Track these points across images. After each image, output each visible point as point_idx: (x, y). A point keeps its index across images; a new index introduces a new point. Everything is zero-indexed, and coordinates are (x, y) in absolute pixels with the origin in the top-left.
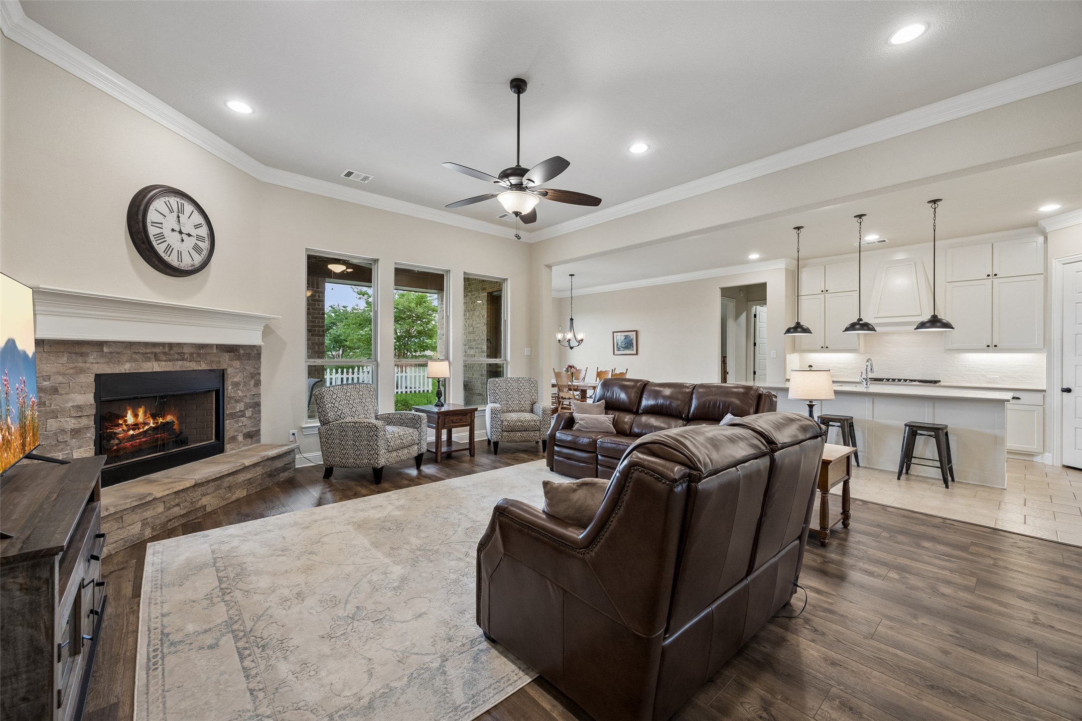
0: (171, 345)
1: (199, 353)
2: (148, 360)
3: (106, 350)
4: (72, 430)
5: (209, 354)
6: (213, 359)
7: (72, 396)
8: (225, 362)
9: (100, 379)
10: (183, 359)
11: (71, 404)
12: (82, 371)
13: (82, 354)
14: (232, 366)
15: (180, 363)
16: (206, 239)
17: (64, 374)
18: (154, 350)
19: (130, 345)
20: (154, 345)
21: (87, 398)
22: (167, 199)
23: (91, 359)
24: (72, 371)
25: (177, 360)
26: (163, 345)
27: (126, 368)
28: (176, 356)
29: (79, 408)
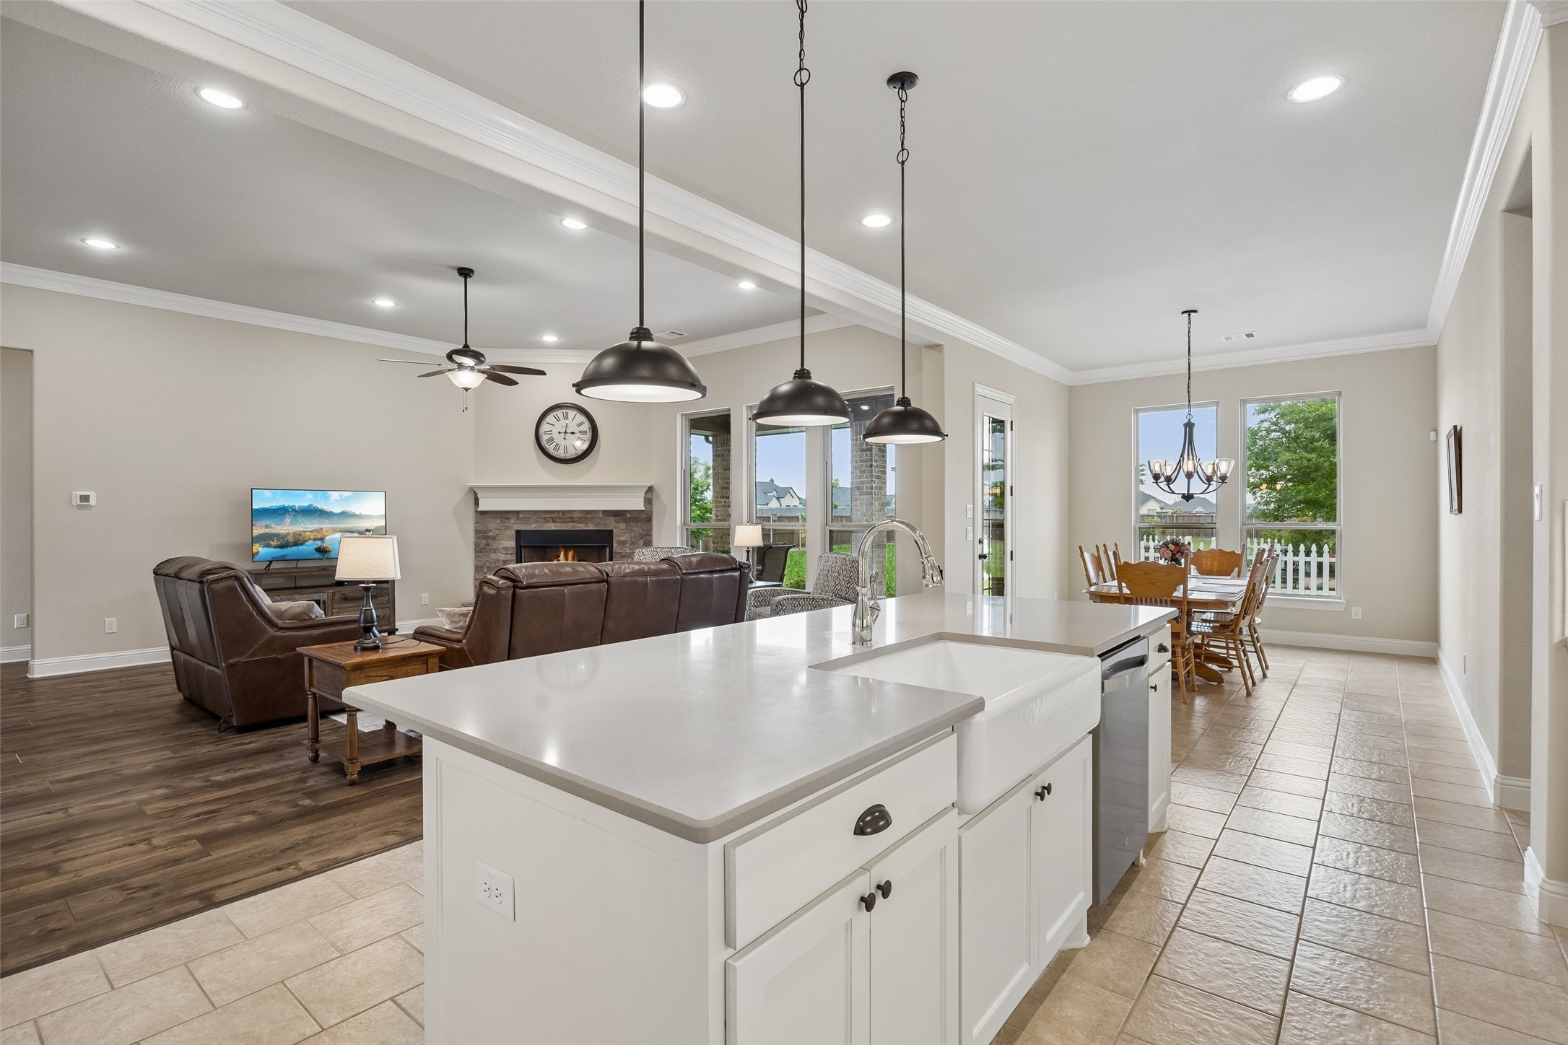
0: (564, 512)
1: (586, 518)
2: (548, 522)
3: (520, 516)
4: (503, 561)
5: (596, 517)
6: (600, 522)
7: (503, 541)
8: (610, 524)
9: (518, 532)
10: (574, 522)
11: (502, 546)
12: (508, 528)
13: (507, 519)
14: (617, 527)
15: (571, 524)
16: (588, 431)
17: (499, 530)
18: (551, 515)
19: (536, 512)
20: (552, 512)
21: (512, 544)
22: (555, 413)
23: (512, 521)
24: (503, 528)
25: (569, 522)
26: (558, 512)
27: (533, 527)
28: (568, 519)
29: (506, 549)
